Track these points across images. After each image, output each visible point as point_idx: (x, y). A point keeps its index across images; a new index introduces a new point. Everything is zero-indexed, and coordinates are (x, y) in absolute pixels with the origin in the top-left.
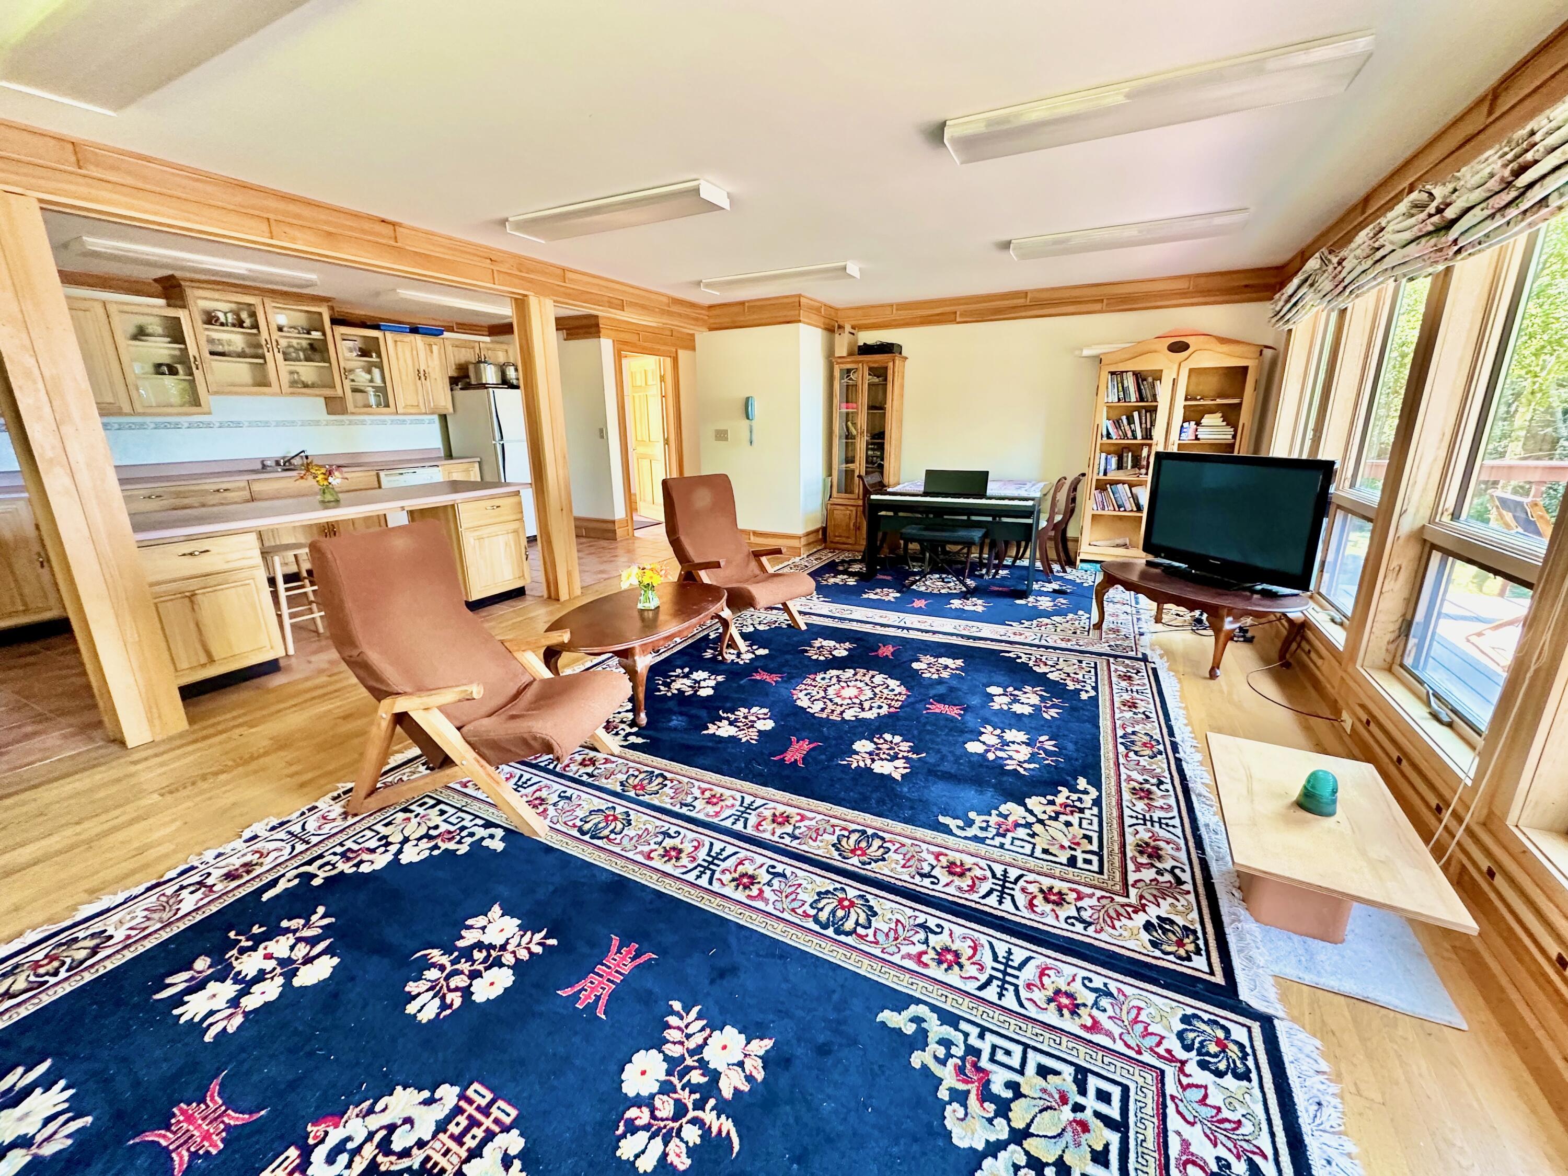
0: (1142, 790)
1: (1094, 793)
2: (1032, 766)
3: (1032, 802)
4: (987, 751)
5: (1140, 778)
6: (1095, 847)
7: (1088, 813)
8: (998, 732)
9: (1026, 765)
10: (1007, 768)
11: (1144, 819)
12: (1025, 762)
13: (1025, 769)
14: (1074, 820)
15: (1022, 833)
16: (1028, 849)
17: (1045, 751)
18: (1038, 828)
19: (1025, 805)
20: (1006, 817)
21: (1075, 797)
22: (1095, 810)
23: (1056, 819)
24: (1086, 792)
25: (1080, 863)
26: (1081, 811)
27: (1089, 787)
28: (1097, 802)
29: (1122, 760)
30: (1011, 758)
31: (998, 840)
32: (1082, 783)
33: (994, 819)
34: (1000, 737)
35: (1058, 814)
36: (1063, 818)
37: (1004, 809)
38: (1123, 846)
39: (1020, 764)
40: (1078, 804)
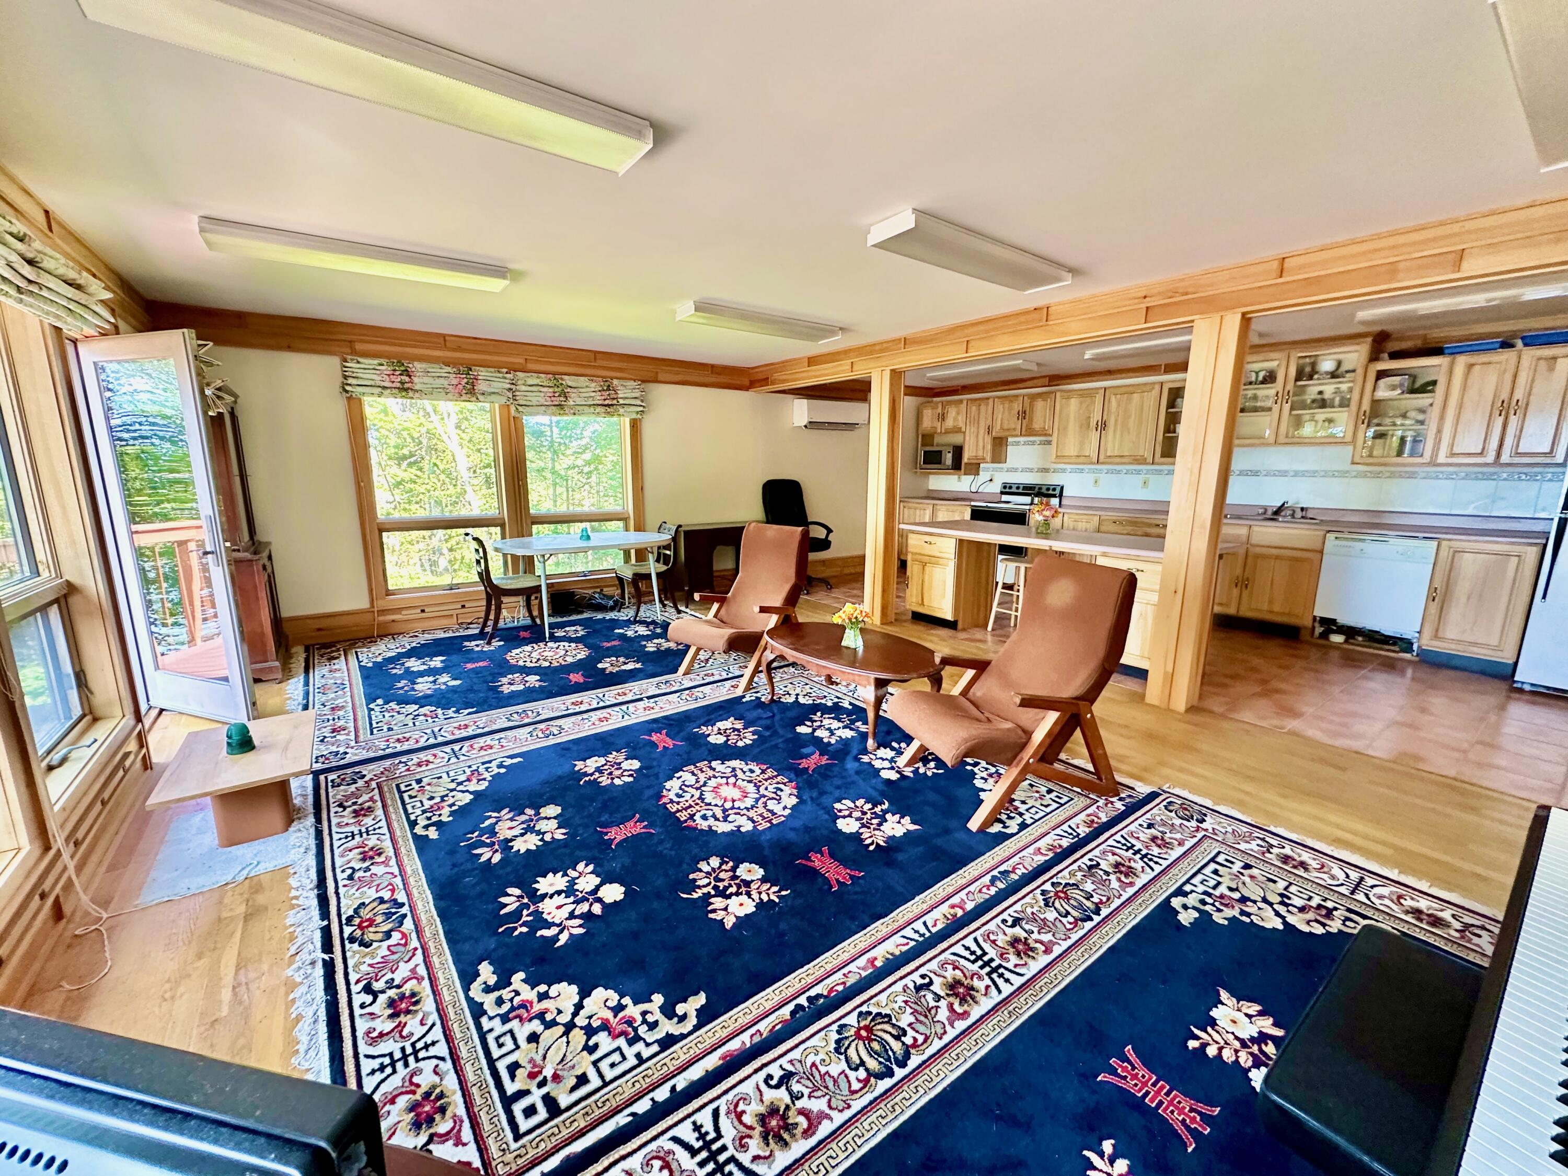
0: (372, 858)
1: (419, 830)
2: (487, 823)
3: (468, 798)
4: (538, 814)
5: (374, 869)
6: (406, 796)
7: (418, 812)
8: (548, 837)
9: (492, 821)
10: (507, 810)
11: (367, 832)
12: (496, 823)
13: (490, 817)
14: (427, 804)
15: (462, 778)
16: (452, 774)
17: (487, 845)
18: (453, 786)
19: (471, 793)
20: (479, 780)
21: (435, 819)
22: (413, 817)
23: (442, 797)
24: (426, 827)
25: (414, 783)
26: (424, 812)
27: (424, 833)
28: (413, 824)
29: (398, 881)
30: (512, 819)
31: (474, 768)
32: (433, 834)
33: (487, 775)
34: (539, 833)
35: (443, 800)
36: (438, 800)
37: (486, 784)
38: (384, 806)
39: (499, 819)
40: (429, 815)
